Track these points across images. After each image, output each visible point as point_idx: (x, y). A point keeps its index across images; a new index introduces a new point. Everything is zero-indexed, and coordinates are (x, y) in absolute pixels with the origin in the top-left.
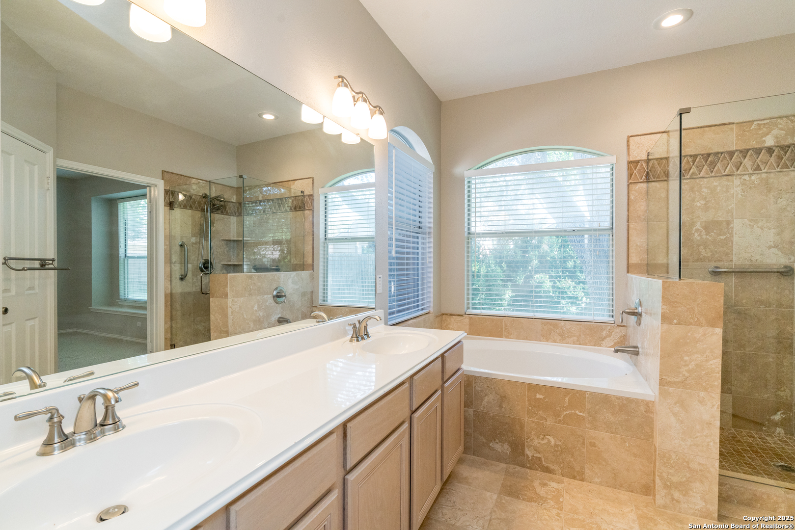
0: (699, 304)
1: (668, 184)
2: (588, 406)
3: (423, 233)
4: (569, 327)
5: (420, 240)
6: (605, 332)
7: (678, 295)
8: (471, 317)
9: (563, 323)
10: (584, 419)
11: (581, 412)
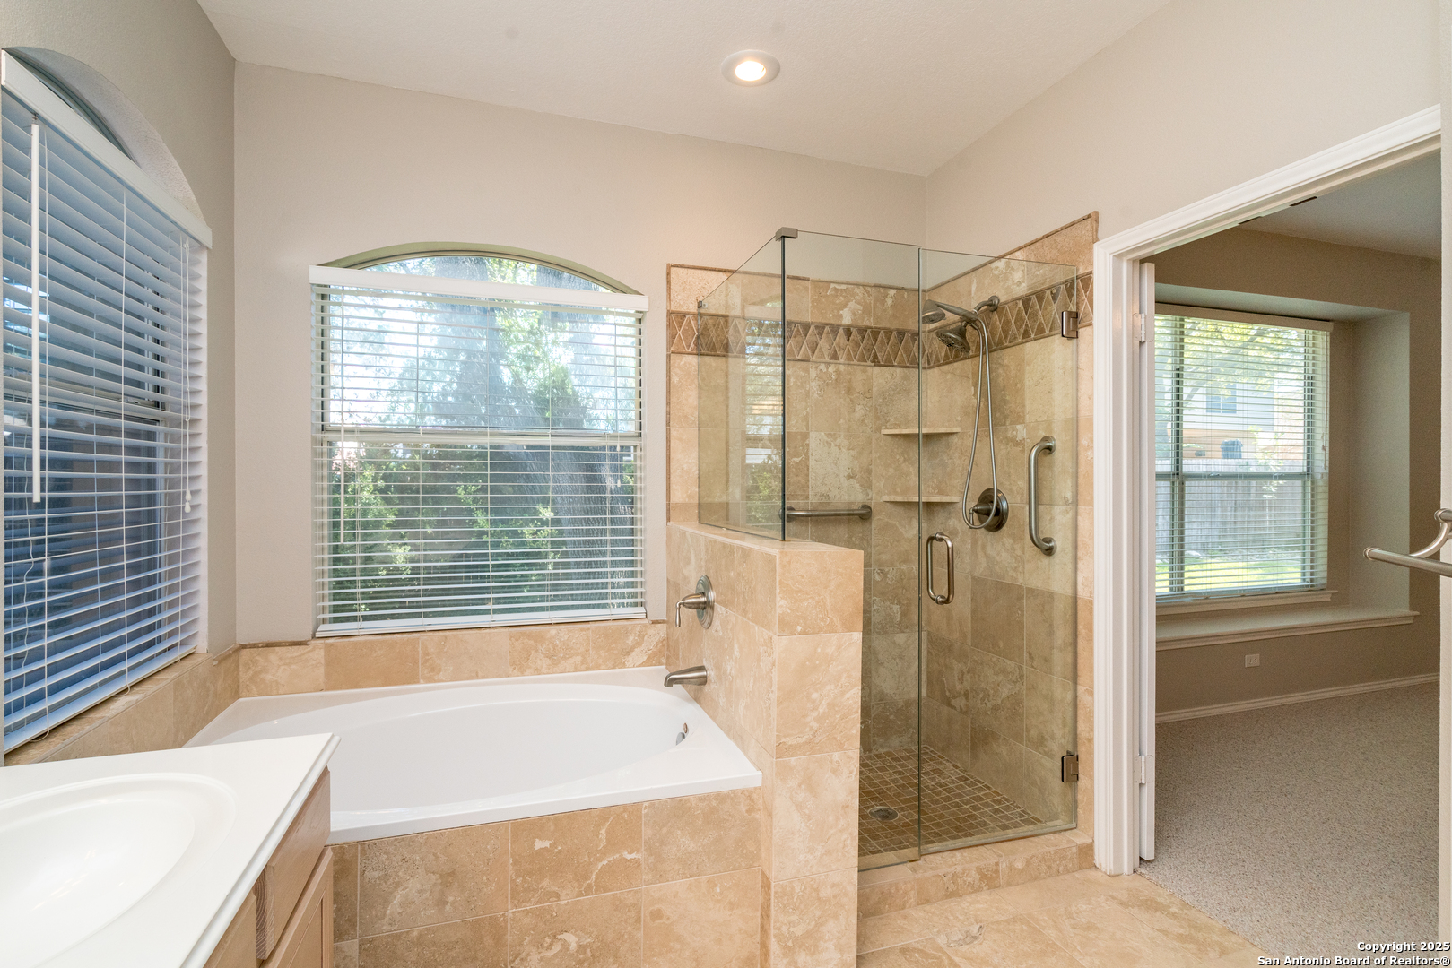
0: (832, 591)
1: (727, 362)
2: (647, 832)
3: (167, 421)
4: (566, 637)
5: (159, 443)
6: (631, 638)
7: (803, 577)
8: (332, 645)
9: (553, 630)
10: (639, 865)
11: (631, 853)
